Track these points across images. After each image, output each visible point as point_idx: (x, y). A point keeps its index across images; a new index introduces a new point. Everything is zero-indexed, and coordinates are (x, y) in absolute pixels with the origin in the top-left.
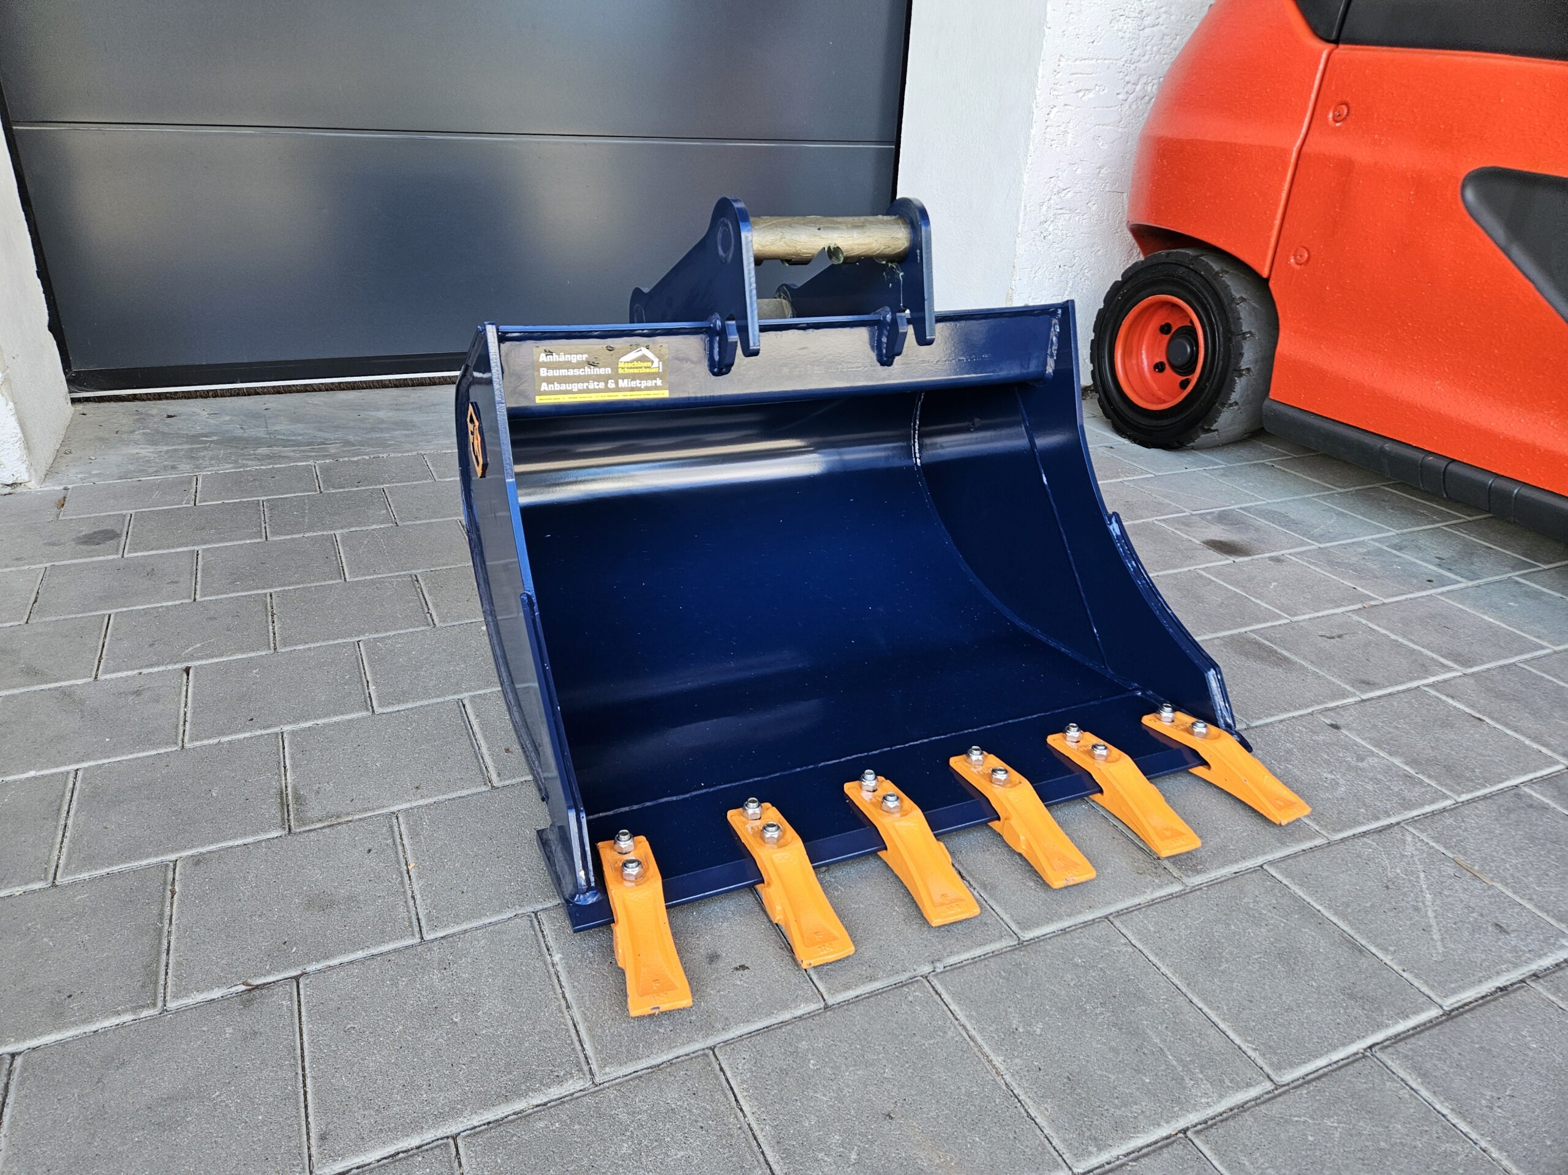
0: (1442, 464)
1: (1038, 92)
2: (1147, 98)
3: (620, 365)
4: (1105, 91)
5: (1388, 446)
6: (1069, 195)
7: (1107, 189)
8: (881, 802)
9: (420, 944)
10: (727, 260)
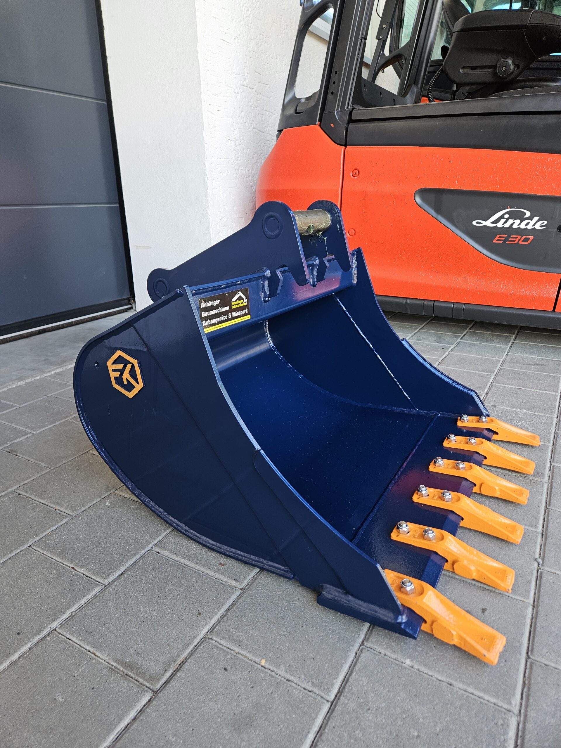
0: (432, 303)
1: (207, 173)
2: (243, 176)
3: (233, 304)
4: (230, 173)
5: (410, 302)
6: (225, 220)
7: (237, 216)
8: (442, 498)
9: (333, 704)
10: (277, 236)
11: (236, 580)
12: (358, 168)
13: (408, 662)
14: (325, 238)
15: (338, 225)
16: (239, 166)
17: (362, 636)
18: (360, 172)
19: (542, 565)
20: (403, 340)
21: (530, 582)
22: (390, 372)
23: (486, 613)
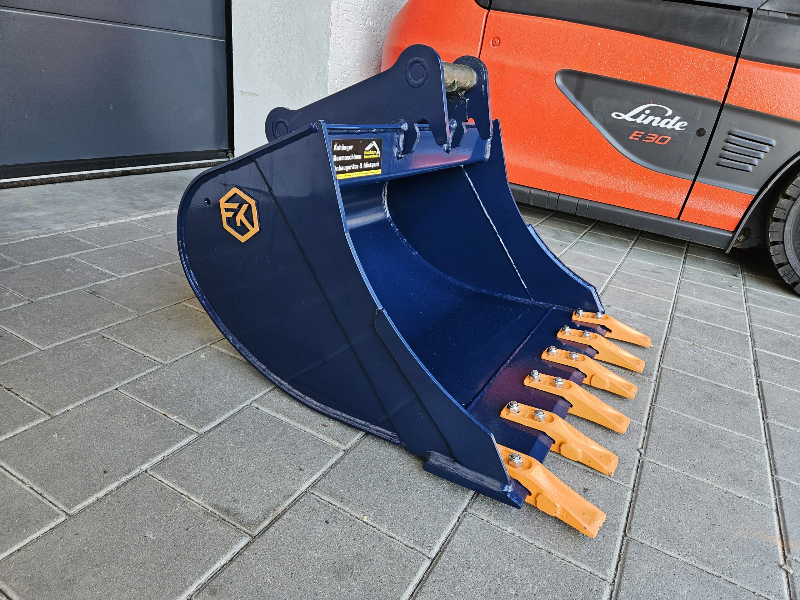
0: (556, 196)
1: (332, 18)
2: (370, 29)
3: (365, 153)
4: (356, 22)
5: (533, 191)
6: (345, 75)
8: (554, 384)
9: (434, 562)
10: (420, 85)
11: (339, 442)
12: (500, 36)
13: (510, 529)
14: (467, 100)
15: (483, 86)
16: (368, 17)
17: (466, 503)
18: (501, 42)
19: (645, 455)
20: (529, 226)
21: (631, 469)
22: (510, 258)
23: (587, 493)
